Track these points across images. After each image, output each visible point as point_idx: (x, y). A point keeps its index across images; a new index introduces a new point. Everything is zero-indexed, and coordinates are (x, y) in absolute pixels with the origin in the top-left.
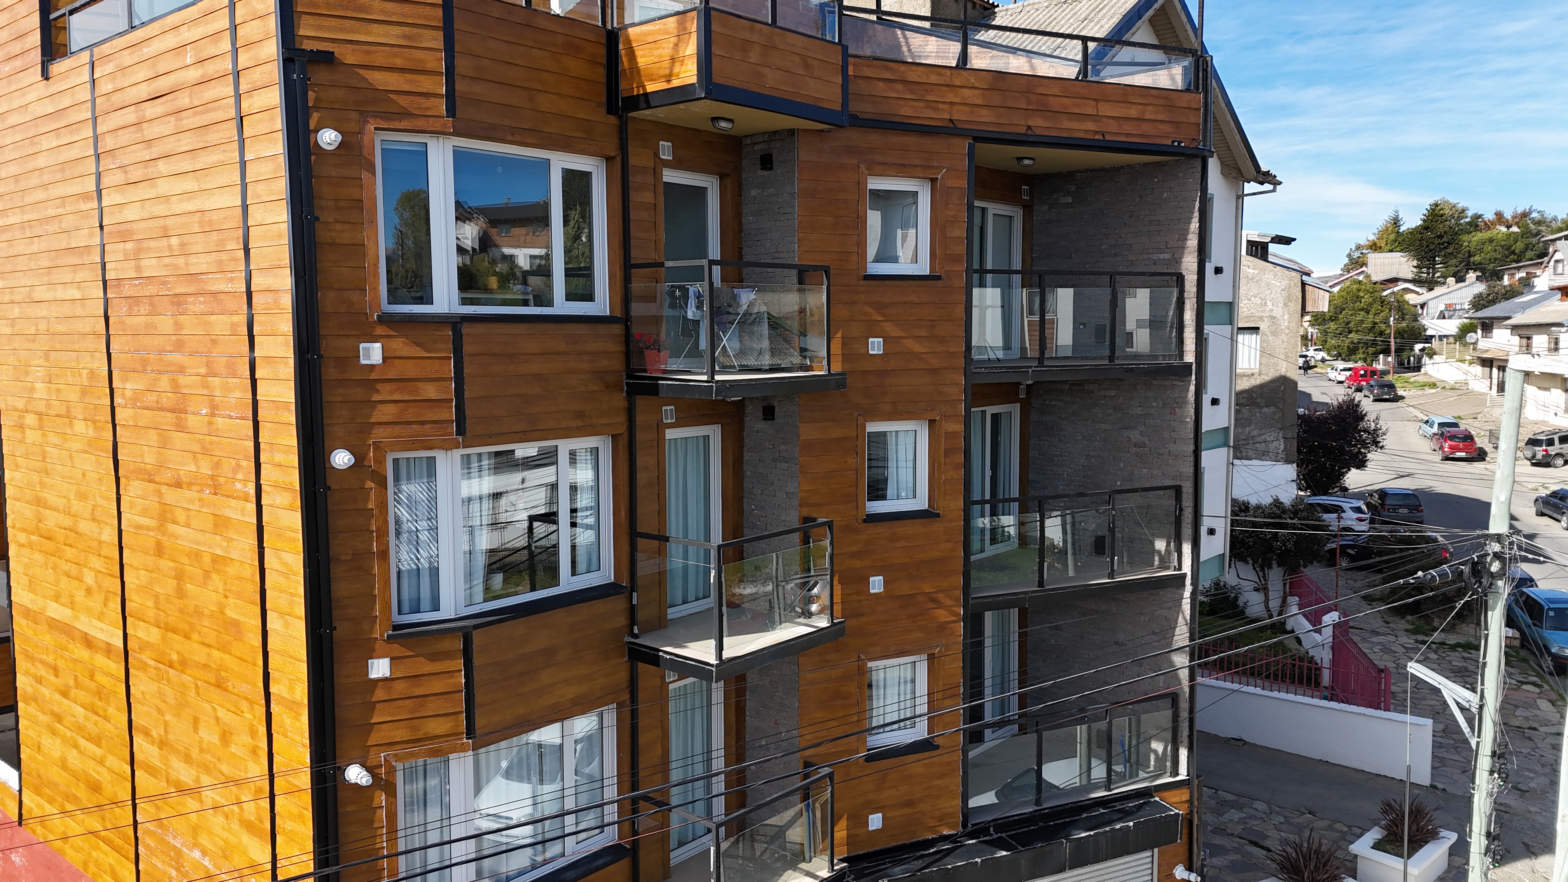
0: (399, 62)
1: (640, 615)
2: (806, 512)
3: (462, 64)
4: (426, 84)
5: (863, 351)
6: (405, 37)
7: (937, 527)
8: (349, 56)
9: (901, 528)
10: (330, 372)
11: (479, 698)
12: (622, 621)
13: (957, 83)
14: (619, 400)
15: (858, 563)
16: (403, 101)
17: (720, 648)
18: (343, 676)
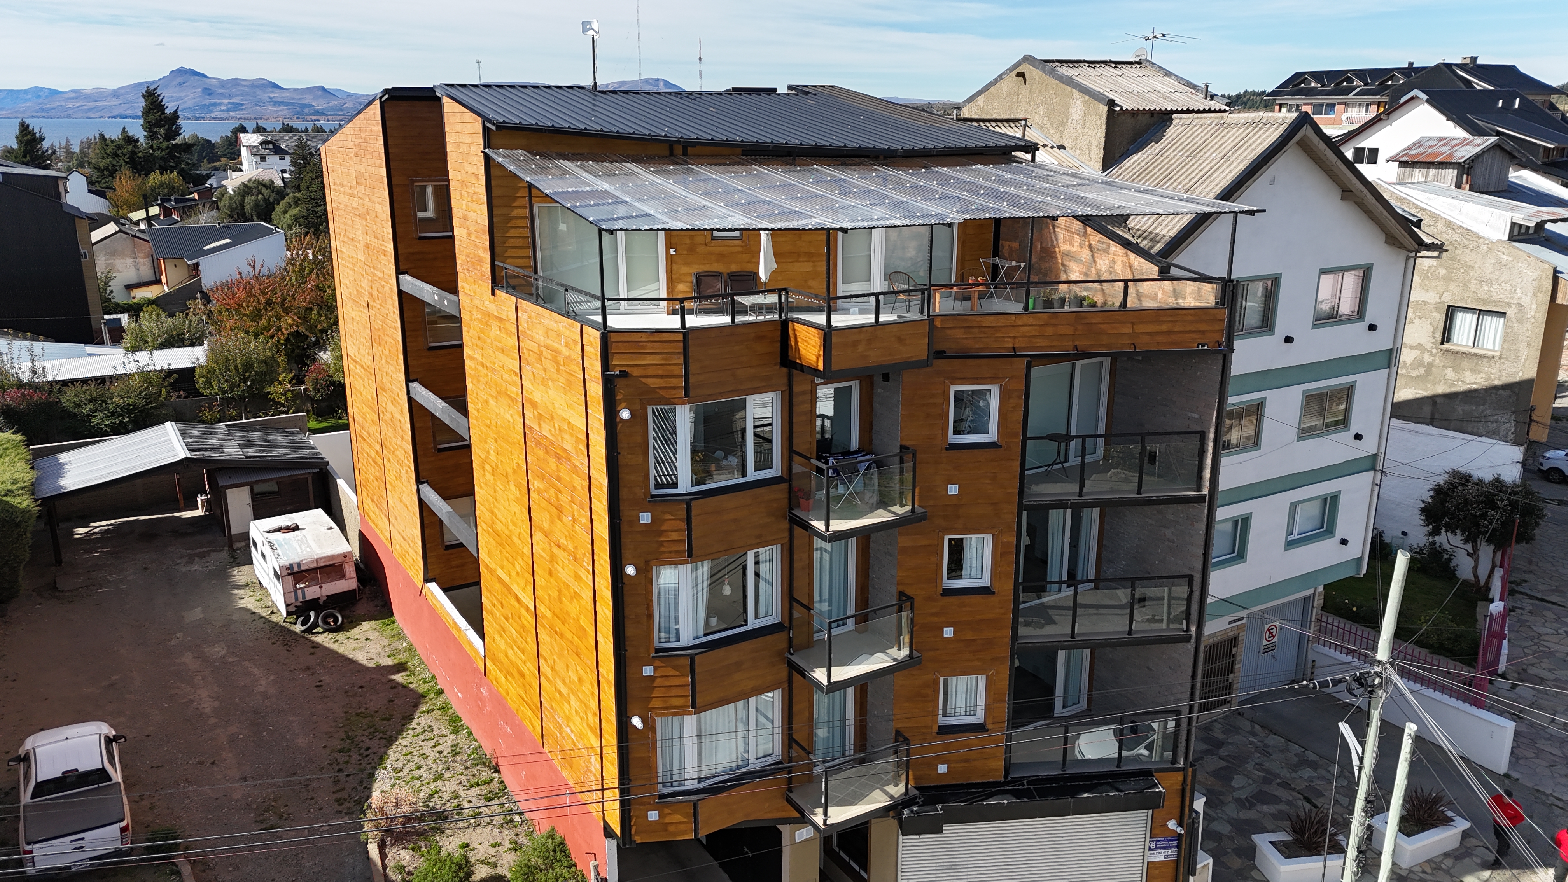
0: (660, 372)
1: (795, 642)
2: (901, 588)
3: (692, 368)
4: (674, 382)
5: (944, 493)
6: (663, 359)
7: (993, 599)
8: (636, 372)
9: (966, 599)
10: (625, 528)
11: (698, 688)
12: (784, 645)
13: (1020, 323)
14: (785, 525)
15: (936, 619)
16: (662, 392)
17: (829, 675)
18: (631, 672)
